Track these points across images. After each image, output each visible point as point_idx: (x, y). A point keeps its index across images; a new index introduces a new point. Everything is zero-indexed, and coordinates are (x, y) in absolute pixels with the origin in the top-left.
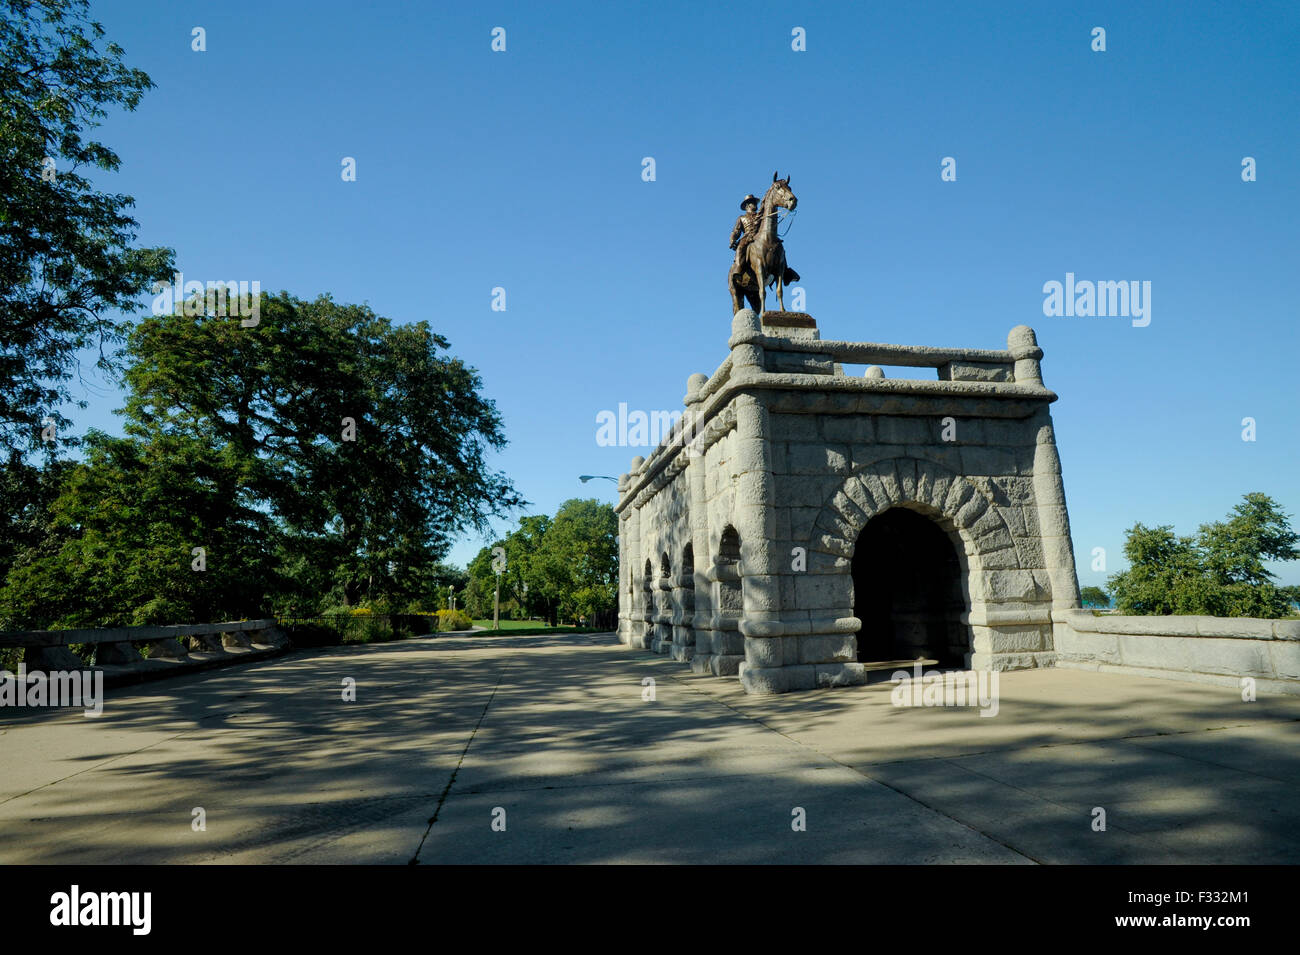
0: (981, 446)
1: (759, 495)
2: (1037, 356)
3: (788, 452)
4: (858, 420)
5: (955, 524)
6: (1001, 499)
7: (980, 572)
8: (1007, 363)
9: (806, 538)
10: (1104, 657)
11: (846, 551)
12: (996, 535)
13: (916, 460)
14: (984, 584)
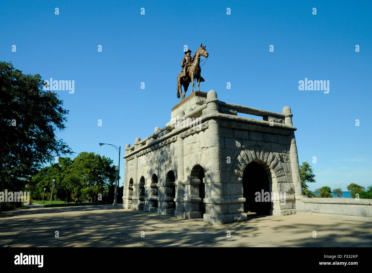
0: (277, 143)
1: (217, 155)
2: (291, 116)
3: (224, 140)
4: (245, 131)
5: (270, 168)
6: (282, 160)
7: (277, 183)
8: (283, 118)
9: (230, 170)
10: (314, 210)
11: (241, 175)
12: (281, 172)
13: (260, 146)
14: (278, 187)
